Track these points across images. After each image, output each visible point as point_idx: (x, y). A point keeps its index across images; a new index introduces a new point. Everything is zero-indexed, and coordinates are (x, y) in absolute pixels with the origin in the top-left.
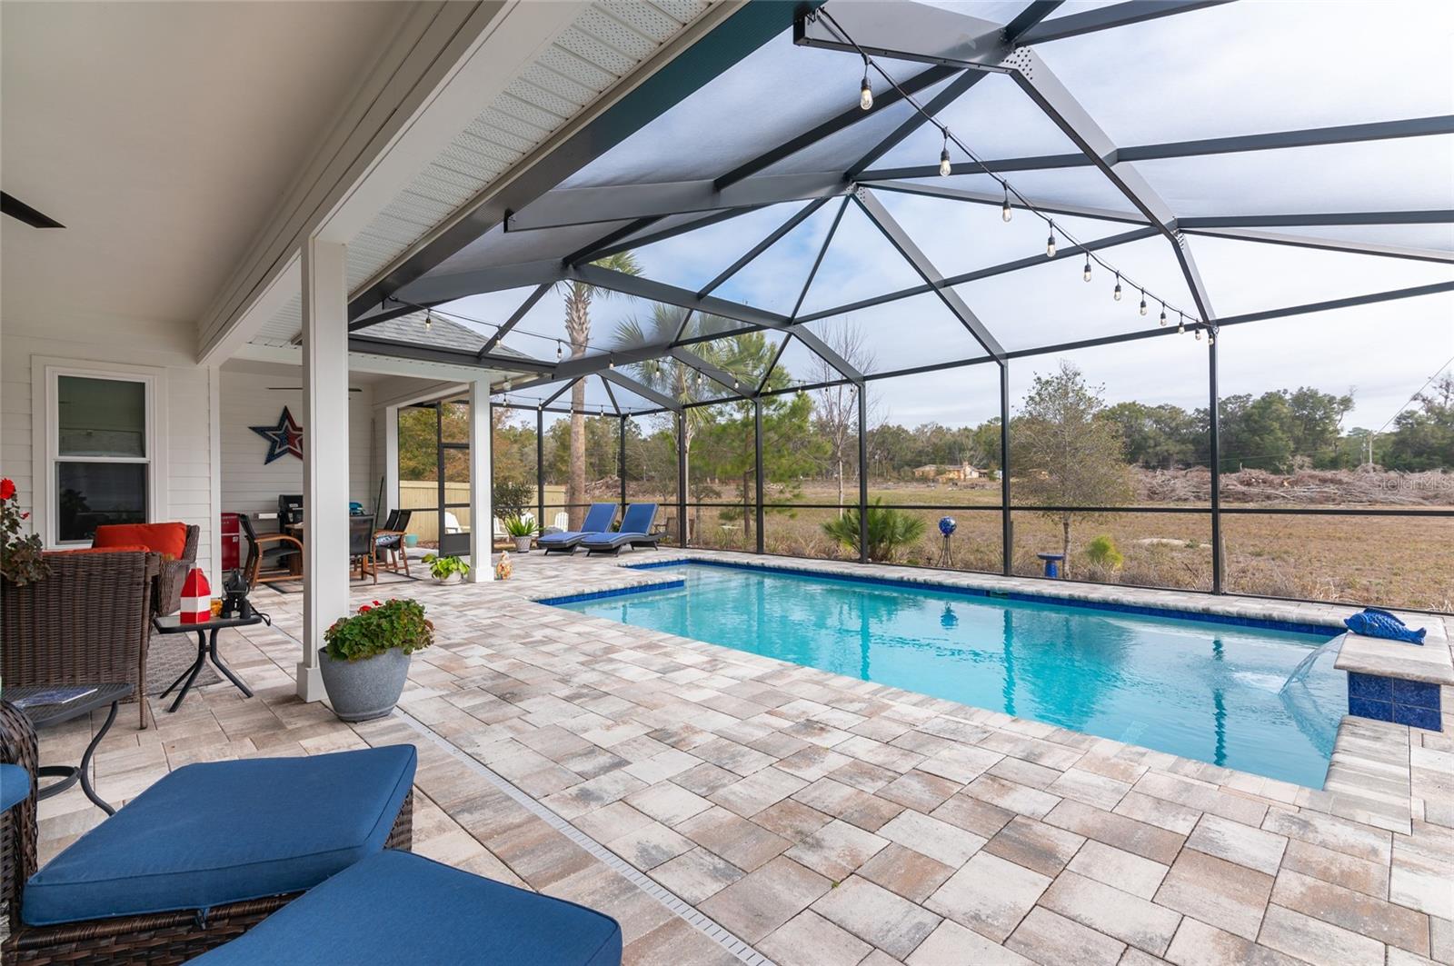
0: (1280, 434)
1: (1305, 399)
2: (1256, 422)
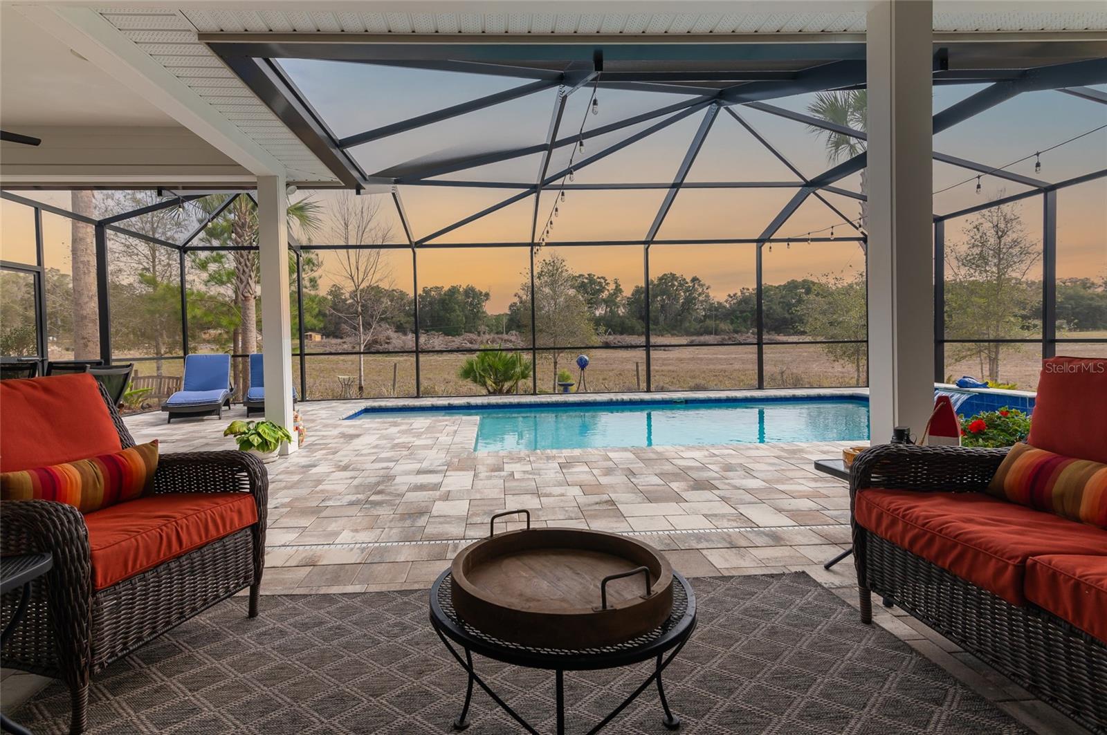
0: (458, 313)
1: (470, 292)
2: (447, 304)
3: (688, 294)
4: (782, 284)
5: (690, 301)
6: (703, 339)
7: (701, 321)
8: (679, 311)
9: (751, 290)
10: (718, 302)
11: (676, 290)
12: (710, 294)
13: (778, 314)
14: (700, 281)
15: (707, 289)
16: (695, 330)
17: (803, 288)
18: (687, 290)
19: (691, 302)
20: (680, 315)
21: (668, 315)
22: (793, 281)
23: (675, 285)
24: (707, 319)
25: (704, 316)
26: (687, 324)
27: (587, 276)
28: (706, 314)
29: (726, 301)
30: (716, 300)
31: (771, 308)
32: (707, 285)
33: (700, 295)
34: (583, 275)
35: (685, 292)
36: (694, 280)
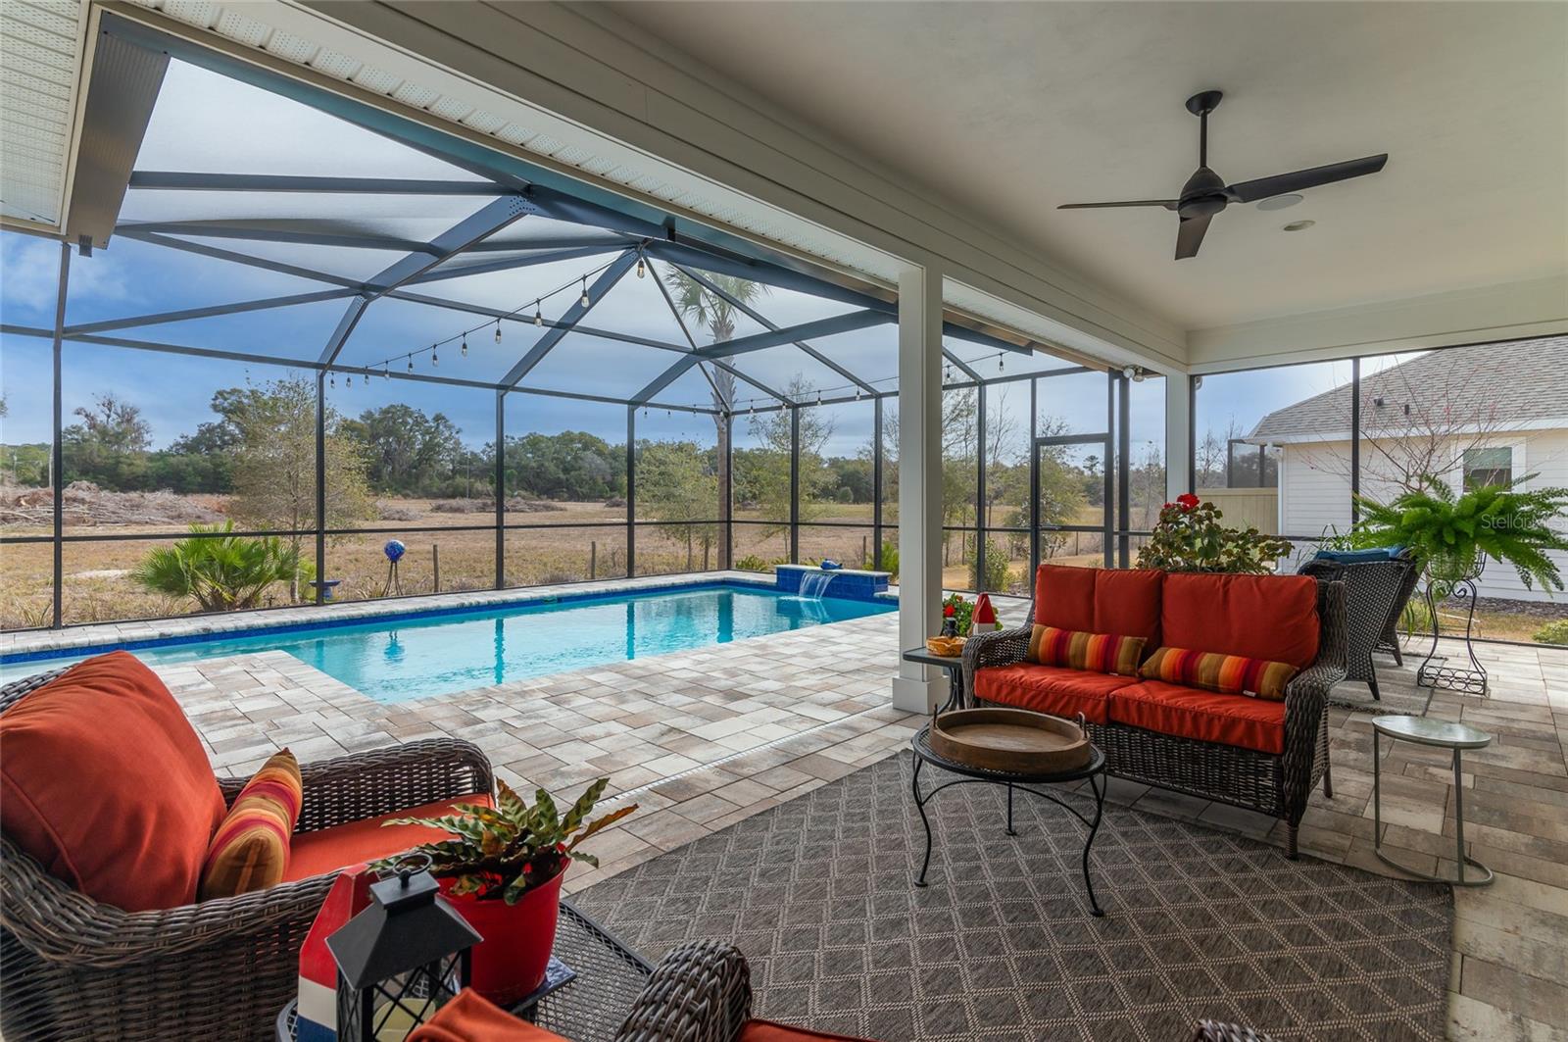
3: (428, 438)
4: (556, 435)
5: (430, 448)
6: (454, 502)
7: (448, 478)
8: (414, 461)
9: (517, 440)
10: (472, 453)
11: (411, 430)
12: (461, 440)
13: (550, 473)
14: (447, 421)
15: (457, 433)
16: (441, 490)
17: (579, 442)
18: (427, 432)
19: (432, 449)
20: (415, 468)
21: (397, 466)
22: (569, 433)
23: (407, 423)
24: (458, 476)
25: (452, 471)
26: (427, 482)
27: (248, 393)
28: (454, 467)
29: (483, 452)
30: (469, 449)
31: (542, 465)
32: (457, 428)
33: (446, 440)
34: (240, 391)
35: (423, 435)
36: (438, 418)
